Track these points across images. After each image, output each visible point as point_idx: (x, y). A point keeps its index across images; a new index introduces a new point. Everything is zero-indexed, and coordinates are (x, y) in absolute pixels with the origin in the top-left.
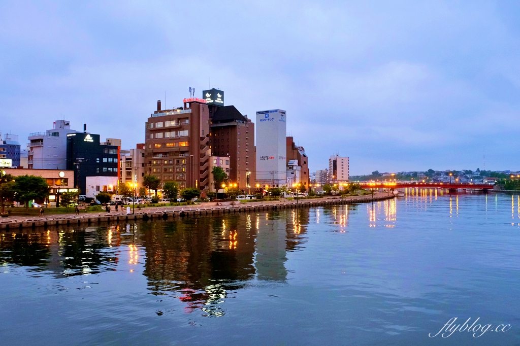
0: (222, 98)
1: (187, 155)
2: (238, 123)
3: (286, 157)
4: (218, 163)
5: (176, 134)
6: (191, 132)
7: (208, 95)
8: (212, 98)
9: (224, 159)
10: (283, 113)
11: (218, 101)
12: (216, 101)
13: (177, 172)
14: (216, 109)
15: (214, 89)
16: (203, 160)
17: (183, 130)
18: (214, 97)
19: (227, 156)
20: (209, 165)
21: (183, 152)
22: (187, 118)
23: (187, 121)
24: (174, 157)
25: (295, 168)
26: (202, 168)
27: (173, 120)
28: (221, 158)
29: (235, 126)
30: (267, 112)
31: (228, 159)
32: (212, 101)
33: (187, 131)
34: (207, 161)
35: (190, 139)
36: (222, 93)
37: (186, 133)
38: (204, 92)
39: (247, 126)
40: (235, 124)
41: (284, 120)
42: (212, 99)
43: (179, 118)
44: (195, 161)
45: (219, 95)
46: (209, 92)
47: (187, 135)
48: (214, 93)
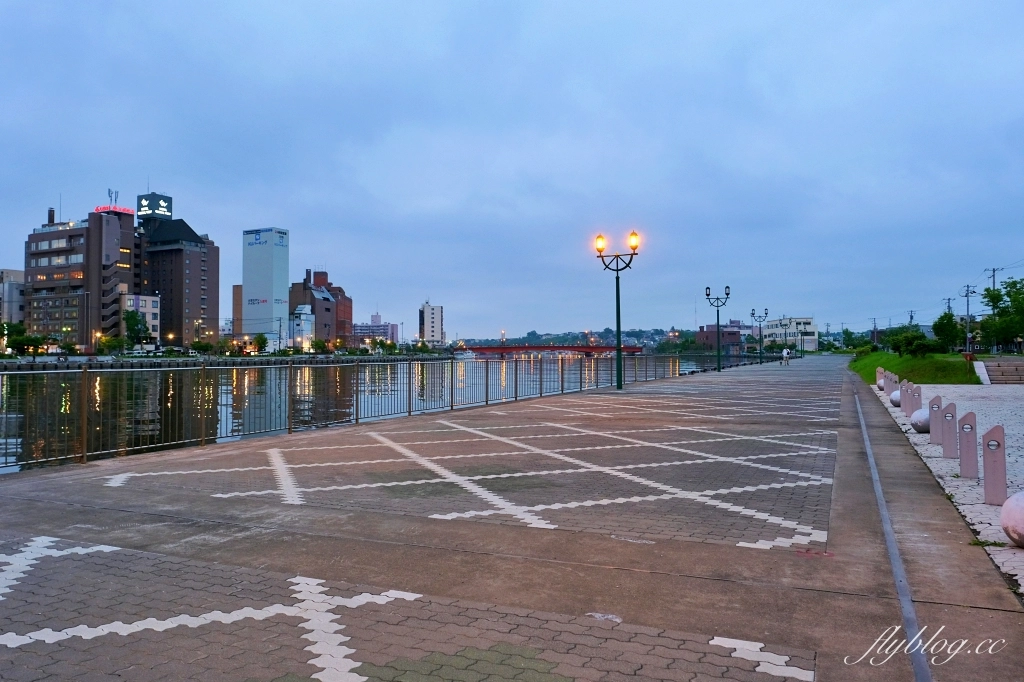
0: (169, 208)
1: (80, 292)
2: (187, 247)
3: (287, 299)
4: (137, 305)
5: (67, 259)
6: (87, 258)
7: (144, 202)
8: (150, 206)
9: (150, 299)
10: (283, 233)
11: (162, 211)
12: (157, 211)
13: (66, 319)
14: (157, 224)
15: (153, 194)
16: (108, 299)
17: (77, 253)
18: (154, 205)
19: (156, 295)
20: (120, 307)
21: (75, 288)
22: (81, 235)
23: (82, 241)
24: (62, 295)
25: (303, 317)
26: (107, 312)
27: (62, 238)
28: (142, 297)
29: (180, 250)
30: (257, 232)
31: (158, 299)
32: (150, 212)
33: (81, 256)
34: (117, 301)
35: (84, 268)
36: (168, 200)
37: (78, 259)
38: (140, 198)
39: (204, 250)
40: (182, 247)
41: (284, 244)
42: (150, 209)
43: (71, 236)
44: (94, 302)
45: (162, 203)
46: (146, 197)
47: (82, 261)
48: (154, 199)
